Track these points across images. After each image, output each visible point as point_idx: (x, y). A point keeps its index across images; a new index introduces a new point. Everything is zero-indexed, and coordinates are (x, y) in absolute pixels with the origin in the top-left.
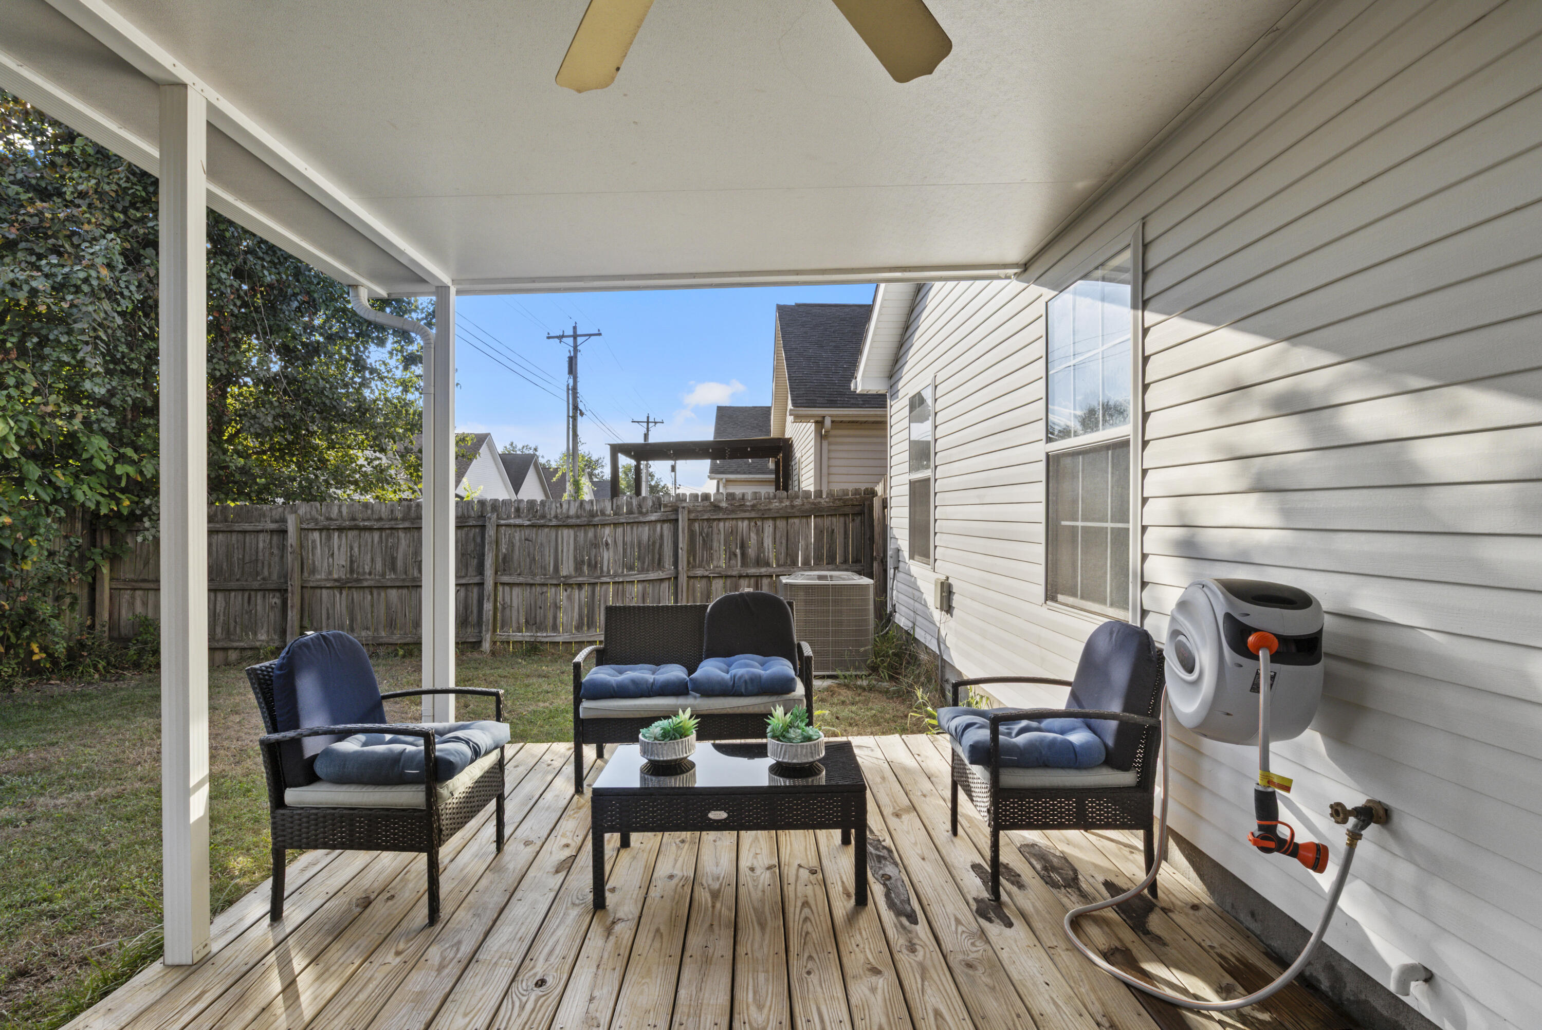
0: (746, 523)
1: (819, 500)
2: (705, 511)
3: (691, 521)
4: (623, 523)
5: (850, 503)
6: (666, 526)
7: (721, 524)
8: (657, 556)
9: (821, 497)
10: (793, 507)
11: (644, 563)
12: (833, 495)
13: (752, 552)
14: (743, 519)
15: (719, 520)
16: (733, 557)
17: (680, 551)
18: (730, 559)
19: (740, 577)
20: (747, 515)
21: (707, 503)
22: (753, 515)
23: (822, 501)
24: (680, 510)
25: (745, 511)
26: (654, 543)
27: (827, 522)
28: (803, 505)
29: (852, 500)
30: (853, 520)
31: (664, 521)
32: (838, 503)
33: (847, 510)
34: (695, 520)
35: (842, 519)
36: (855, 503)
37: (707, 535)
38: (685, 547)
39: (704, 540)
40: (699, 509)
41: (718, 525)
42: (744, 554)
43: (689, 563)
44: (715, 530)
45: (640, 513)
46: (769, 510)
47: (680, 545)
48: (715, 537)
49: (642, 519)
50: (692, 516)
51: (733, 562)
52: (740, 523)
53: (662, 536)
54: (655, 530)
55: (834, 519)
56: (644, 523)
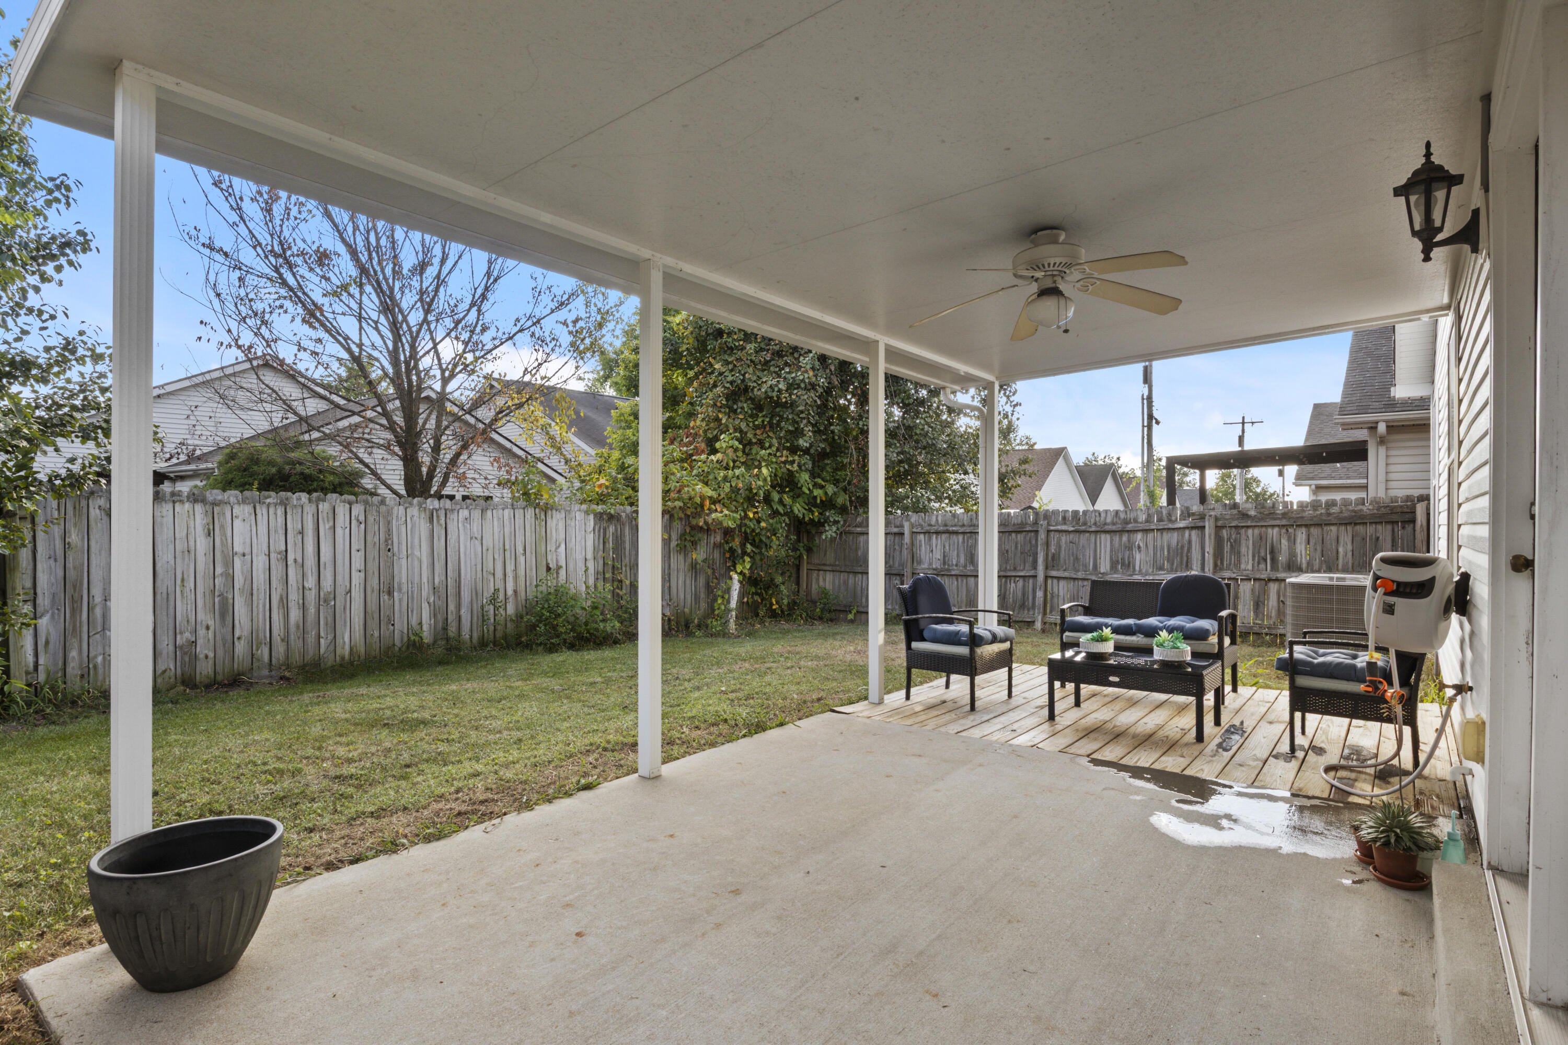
0: (1276, 530)
1: (1361, 507)
2: (1233, 519)
3: (1218, 528)
4: (1153, 530)
5: (1399, 510)
6: (1194, 533)
7: (1250, 531)
8: (1185, 559)
9: (1363, 504)
10: (1329, 514)
11: (1173, 564)
12: (1378, 503)
13: (1282, 558)
14: (1273, 526)
15: (1248, 527)
16: (1262, 561)
17: (1207, 555)
18: (1259, 563)
19: (1270, 580)
20: (1277, 522)
21: (1235, 512)
22: (1284, 522)
23: (1365, 508)
24: (1207, 517)
25: (1275, 519)
26: (1182, 547)
27: (1370, 530)
28: (1341, 512)
29: (1401, 507)
30: (1403, 528)
31: (1193, 528)
32: (1383, 510)
33: (1395, 517)
34: (1223, 527)
35: (1389, 527)
36: (1405, 510)
37: (1235, 541)
38: (1212, 552)
39: (1232, 545)
40: (1227, 517)
41: (1246, 532)
42: (1274, 560)
43: (1215, 565)
44: (1243, 536)
45: (1170, 521)
46: (1302, 517)
47: (1207, 549)
48: (1243, 542)
49: (1171, 526)
50: (1220, 523)
51: (1262, 566)
52: (1270, 530)
53: (1190, 542)
54: (1183, 536)
55: (1379, 527)
56: (1174, 529)
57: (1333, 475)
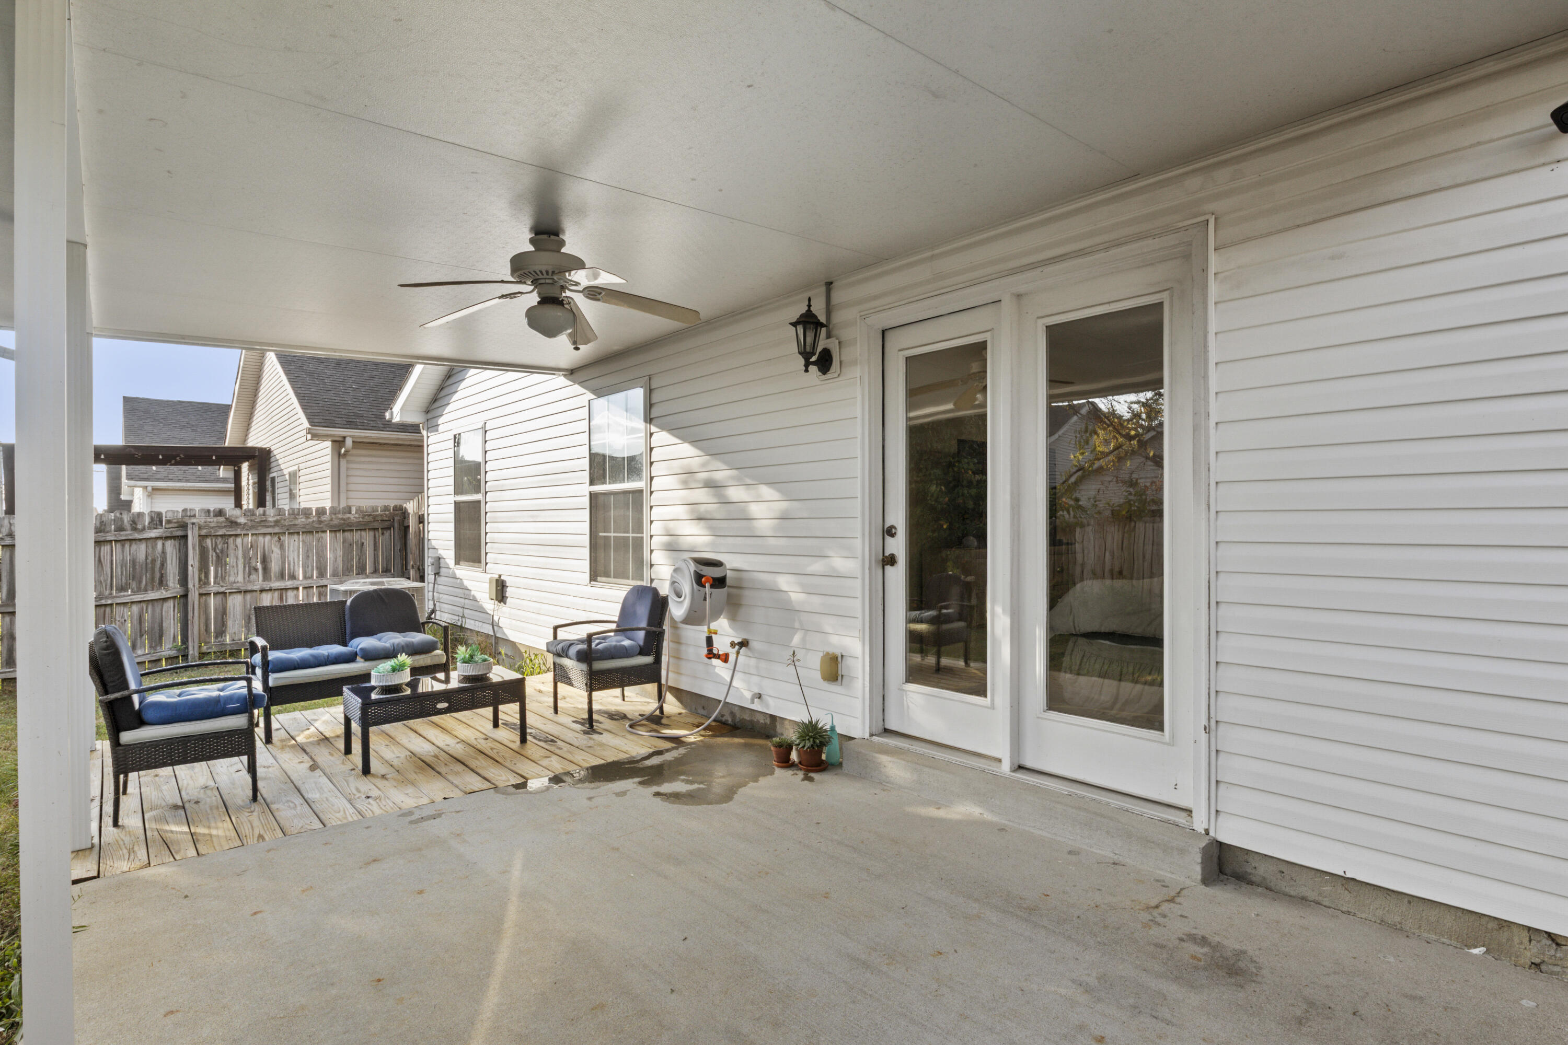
0: (268, 538)
1: (348, 516)
2: (220, 528)
3: (202, 538)
4: (111, 541)
5: (380, 518)
6: (169, 544)
7: (239, 540)
8: (158, 575)
9: (350, 513)
10: (320, 522)
11: (140, 582)
12: (362, 512)
13: (274, 567)
14: (265, 534)
15: (236, 535)
16: (253, 571)
17: (190, 568)
18: (250, 574)
19: (262, 591)
20: (270, 530)
21: (222, 519)
22: (277, 530)
23: (352, 517)
24: (190, 526)
25: (268, 527)
26: (154, 561)
27: (356, 536)
28: (331, 520)
29: (381, 515)
30: (383, 534)
31: (167, 538)
32: (367, 519)
33: (376, 525)
34: (206, 536)
35: (372, 533)
36: (385, 518)
37: (222, 551)
38: (197, 564)
39: (218, 556)
40: (212, 525)
41: (234, 541)
42: (266, 569)
43: (200, 580)
44: (231, 546)
45: (135, 529)
46: (295, 525)
47: (190, 562)
48: (231, 552)
49: (137, 536)
50: (204, 532)
51: (253, 577)
52: (261, 538)
53: (164, 552)
54: (154, 548)
55: (363, 533)
56: (140, 540)
57: (171, 476)
